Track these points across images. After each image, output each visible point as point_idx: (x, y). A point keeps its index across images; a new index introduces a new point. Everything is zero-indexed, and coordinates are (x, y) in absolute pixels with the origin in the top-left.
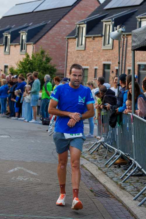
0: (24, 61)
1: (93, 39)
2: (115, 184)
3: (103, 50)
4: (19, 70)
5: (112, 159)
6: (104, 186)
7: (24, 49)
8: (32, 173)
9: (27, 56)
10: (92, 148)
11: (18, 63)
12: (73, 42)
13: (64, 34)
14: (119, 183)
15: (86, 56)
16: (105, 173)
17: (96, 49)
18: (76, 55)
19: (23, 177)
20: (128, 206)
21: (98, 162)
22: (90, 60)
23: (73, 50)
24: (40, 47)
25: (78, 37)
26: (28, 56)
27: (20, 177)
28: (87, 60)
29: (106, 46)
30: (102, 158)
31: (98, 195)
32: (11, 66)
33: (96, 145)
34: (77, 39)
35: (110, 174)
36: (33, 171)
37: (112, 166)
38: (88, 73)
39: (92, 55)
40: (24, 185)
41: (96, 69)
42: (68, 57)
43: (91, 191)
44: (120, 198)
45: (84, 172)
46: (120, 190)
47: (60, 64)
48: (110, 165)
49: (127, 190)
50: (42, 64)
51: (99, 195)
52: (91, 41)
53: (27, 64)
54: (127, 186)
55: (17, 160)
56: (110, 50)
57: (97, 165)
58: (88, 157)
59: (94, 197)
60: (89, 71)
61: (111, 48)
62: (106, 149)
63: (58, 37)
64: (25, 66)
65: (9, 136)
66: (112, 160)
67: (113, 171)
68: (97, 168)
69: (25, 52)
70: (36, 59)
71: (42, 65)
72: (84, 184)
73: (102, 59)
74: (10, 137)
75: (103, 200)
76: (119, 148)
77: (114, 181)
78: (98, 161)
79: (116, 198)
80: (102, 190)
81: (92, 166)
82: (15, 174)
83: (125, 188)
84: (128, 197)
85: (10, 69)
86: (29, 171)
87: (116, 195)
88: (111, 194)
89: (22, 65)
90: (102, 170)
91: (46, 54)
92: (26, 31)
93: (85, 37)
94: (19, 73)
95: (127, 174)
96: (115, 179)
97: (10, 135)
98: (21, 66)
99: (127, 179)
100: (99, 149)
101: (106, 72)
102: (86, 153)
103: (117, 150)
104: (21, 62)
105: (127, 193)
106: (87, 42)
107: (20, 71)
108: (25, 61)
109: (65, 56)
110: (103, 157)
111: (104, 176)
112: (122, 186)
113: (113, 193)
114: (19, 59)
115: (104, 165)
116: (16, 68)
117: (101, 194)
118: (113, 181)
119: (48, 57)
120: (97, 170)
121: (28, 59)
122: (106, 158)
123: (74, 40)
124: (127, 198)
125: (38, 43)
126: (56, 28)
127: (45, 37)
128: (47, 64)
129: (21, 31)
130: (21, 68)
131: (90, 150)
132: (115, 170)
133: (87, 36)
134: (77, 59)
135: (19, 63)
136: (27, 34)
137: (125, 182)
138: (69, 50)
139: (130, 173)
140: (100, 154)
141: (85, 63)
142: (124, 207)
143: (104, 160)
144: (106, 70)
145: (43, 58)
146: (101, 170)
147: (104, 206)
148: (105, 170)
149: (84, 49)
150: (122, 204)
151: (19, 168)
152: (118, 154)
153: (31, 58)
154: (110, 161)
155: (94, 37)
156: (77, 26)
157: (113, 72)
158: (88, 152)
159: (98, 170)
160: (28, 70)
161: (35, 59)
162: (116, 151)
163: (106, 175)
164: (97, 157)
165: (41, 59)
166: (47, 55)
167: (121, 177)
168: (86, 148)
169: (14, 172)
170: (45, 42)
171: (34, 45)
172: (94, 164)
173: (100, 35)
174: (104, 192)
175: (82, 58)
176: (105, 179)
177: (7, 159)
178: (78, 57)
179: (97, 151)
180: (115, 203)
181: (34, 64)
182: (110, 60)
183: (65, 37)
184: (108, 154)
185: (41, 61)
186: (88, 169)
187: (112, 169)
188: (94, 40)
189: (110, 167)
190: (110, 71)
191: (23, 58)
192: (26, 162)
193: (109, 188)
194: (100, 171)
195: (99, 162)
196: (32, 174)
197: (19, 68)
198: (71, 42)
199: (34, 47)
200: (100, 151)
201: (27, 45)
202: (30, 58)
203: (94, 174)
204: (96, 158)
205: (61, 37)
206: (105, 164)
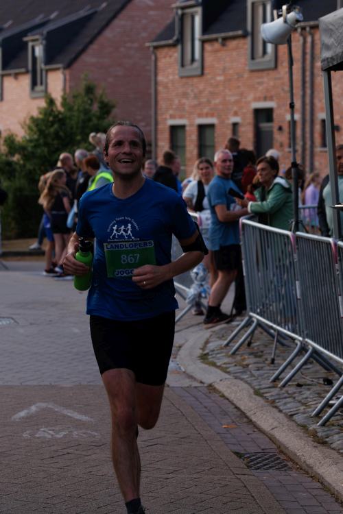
0: (41, 116)
1: (223, 45)
2: (301, 432)
3: (252, 71)
4: (30, 141)
5: (289, 363)
6: (272, 439)
7: (41, 84)
8: (77, 416)
9: (48, 101)
10: (236, 338)
11: (25, 122)
12: (171, 57)
13: (144, 35)
14: (311, 428)
15: (206, 92)
16: (273, 402)
17: (231, 72)
18: (181, 90)
19: (53, 430)
20: (336, 488)
21: (252, 375)
22: (217, 101)
23: (171, 77)
24: (82, 76)
25: (180, 41)
26: (51, 102)
27: (45, 429)
28: (209, 102)
29: (257, 60)
30: (264, 362)
31: (255, 464)
32: (8, 132)
33: (246, 329)
34: (179, 47)
35: (285, 404)
36: (81, 412)
37: (289, 383)
38: (216, 135)
39: (221, 88)
40: (57, 451)
41: (235, 125)
42: (159, 98)
43: (237, 454)
44: (315, 468)
45: (216, 404)
46: (315, 447)
47: (139, 118)
48: (284, 380)
49: (333, 446)
50: (90, 120)
51: (258, 463)
52: (216, 51)
53: (50, 124)
54: (332, 435)
55: (35, 383)
56: (271, 72)
57: (250, 384)
58: (225, 364)
59: (247, 471)
60: (218, 132)
61: (272, 65)
62: (272, 339)
63: (129, 45)
64: (44, 128)
65: (13, 321)
66: (289, 367)
67: (294, 395)
68: (252, 391)
69: (42, 91)
70: (73, 107)
71: (91, 124)
72: (219, 438)
73: (251, 97)
74: (16, 322)
75: (269, 476)
76: (305, 332)
77: (296, 423)
78: (253, 372)
79: (304, 470)
80: (265, 451)
81: (238, 386)
82: (32, 421)
83: (327, 440)
84: (337, 463)
85: (5, 141)
86: (69, 411)
87: (305, 462)
88: (292, 460)
89: (37, 125)
90: (265, 395)
91: (99, 92)
92: (42, 34)
93: (200, 40)
94: (30, 149)
95: (331, 402)
96: (299, 418)
97: (14, 317)
98: (35, 129)
99: (332, 415)
100: (254, 338)
101: (263, 129)
102: (218, 353)
103: (301, 339)
104: (33, 119)
105: (335, 454)
106: (206, 55)
107: (32, 144)
108: (45, 114)
109: (150, 95)
110: (266, 360)
111: (270, 412)
112: (320, 434)
113: (295, 455)
114: (29, 112)
115: (268, 383)
116: (21, 134)
117: (263, 461)
118: (294, 424)
119: (106, 100)
120: (250, 397)
121: (52, 111)
122: (273, 361)
123: (173, 50)
124: (334, 468)
125: (77, 65)
126: (123, 23)
127: (94, 46)
128: (104, 118)
129: (29, 34)
130: (35, 133)
131: (231, 344)
132: (300, 392)
133: (206, 37)
134: (184, 101)
135: (28, 122)
136: (44, 42)
137: (328, 423)
138: (160, 78)
139: (338, 398)
140: (257, 353)
141: (205, 110)
142: (325, 493)
143: (268, 368)
144: (264, 125)
145: (91, 105)
146: (261, 395)
147: (272, 494)
148: (272, 396)
149: (199, 72)
150: (322, 483)
151: (44, 405)
152: (303, 349)
153: (59, 106)
154: (286, 371)
155: (225, 39)
156: (177, 13)
157: (280, 129)
158: (224, 351)
159: (254, 396)
160: (53, 140)
161: (70, 109)
162: (299, 343)
163: (276, 407)
164: (250, 360)
165: (87, 107)
166: (101, 96)
167: (314, 412)
168: (220, 338)
169: (27, 418)
170: (93, 60)
171: (67, 72)
172: (242, 379)
173: (240, 32)
174: (271, 454)
175: (196, 97)
176: (274, 418)
177: (9, 384)
178: (185, 95)
179: (249, 344)
180: (303, 484)
181: (68, 121)
182: (271, 99)
183: (147, 44)
184: (277, 351)
185: (86, 112)
186: (226, 394)
187: (290, 392)
188: (225, 48)
189: (284, 386)
190: (274, 126)
191: (39, 108)
192: (62, 388)
193: (285, 443)
194: (258, 398)
195: (256, 375)
196: (77, 420)
197: (29, 134)
198: (165, 57)
199: (68, 77)
200: (257, 343)
201: (47, 71)
202: (56, 107)
203: (242, 408)
204: (248, 365)
205: (136, 45)
206: (272, 378)
